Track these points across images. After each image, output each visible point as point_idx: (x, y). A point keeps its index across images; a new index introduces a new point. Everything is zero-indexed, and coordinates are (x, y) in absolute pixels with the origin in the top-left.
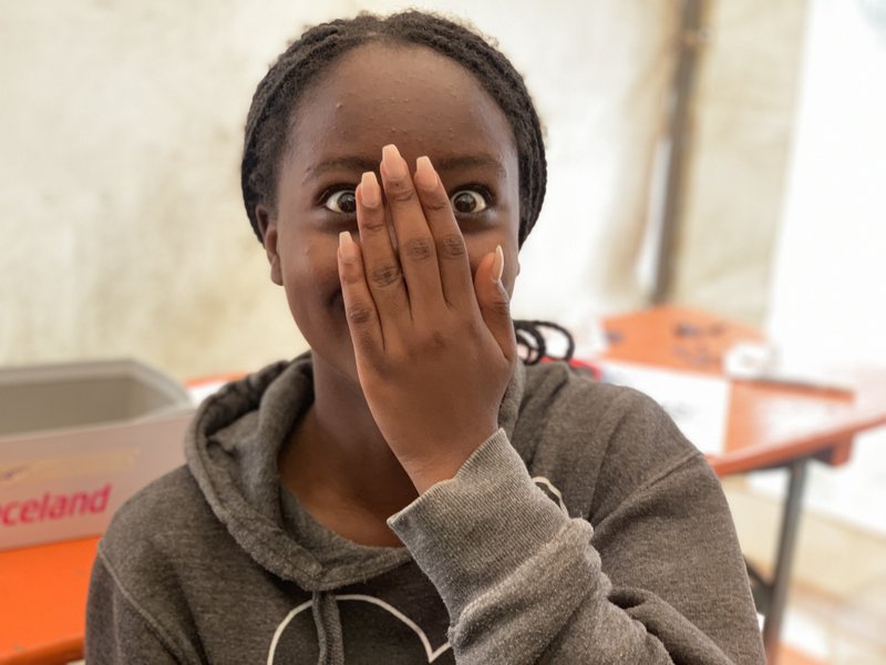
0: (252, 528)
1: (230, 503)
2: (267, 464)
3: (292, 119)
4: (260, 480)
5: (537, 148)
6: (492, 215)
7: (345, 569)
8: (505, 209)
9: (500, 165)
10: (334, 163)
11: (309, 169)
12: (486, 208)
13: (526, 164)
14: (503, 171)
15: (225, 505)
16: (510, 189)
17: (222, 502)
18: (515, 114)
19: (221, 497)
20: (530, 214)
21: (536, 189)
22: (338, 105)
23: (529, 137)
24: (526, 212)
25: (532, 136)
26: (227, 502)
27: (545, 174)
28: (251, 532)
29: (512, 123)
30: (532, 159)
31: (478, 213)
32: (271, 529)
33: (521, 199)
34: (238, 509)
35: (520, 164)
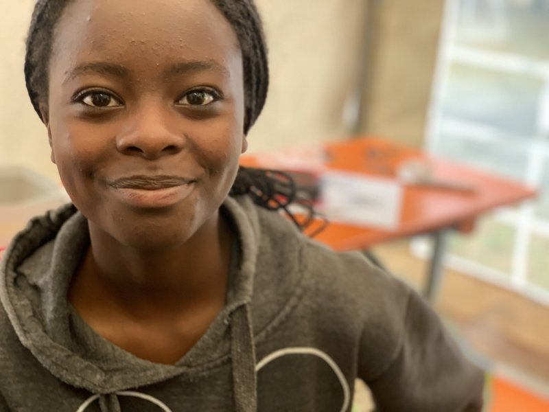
0: (48, 353)
1: (32, 334)
2: (58, 303)
3: (56, 31)
4: (53, 316)
5: (258, 51)
6: (219, 105)
7: (123, 379)
8: (230, 100)
9: (225, 68)
10: (86, 68)
11: (66, 73)
12: (214, 101)
13: (249, 64)
14: (228, 72)
15: (28, 335)
16: (235, 85)
17: (25, 332)
18: (239, 24)
19: (25, 328)
20: (254, 103)
21: (258, 83)
22: (88, 19)
23: (250, 41)
24: (251, 101)
25: (253, 40)
26: (29, 333)
27: (266, 69)
28: (48, 357)
29: (236, 30)
30: (254, 60)
31: (206, 105)
32: (63, 354)
33: (245, 93)
34: (37, 339)
35: (244, 63)
